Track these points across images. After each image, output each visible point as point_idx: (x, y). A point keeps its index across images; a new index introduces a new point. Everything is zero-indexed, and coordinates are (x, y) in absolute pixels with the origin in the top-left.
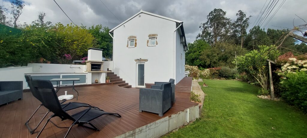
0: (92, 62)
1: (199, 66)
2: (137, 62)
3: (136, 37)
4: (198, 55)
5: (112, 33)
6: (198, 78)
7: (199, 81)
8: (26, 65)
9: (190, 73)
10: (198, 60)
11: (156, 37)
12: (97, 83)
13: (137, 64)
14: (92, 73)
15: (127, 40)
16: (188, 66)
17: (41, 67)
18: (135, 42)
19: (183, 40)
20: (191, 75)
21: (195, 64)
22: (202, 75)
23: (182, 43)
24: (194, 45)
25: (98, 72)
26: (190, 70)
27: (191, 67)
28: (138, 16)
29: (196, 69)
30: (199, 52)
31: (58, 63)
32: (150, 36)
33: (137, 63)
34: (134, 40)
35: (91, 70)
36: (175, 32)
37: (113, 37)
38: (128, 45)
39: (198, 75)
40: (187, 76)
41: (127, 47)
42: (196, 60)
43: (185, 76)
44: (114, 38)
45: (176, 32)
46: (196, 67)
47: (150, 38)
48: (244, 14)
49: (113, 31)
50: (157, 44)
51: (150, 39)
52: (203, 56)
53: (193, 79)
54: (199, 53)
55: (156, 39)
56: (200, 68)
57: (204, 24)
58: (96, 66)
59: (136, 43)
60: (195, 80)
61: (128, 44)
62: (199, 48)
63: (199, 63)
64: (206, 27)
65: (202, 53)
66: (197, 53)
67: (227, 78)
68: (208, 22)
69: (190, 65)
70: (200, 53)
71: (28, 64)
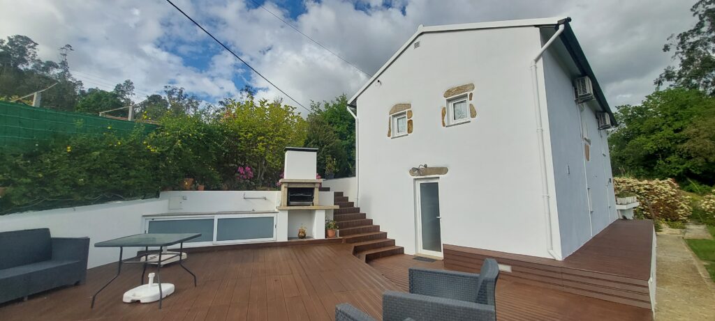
0: (289, 183)
1: (682, 179)
2: (415, 177)
3: (409, 106)
4: (670, 140)
5: (353, 105)
6: (684, 222)
7: (688, 235)
8: (157, 196)
9: (643, 204)
10: (672, 158)
11: (469, 93)
12: (304, 237)
13: (418, 184)
14: (290, 211)
15: (387, 116)
16: (632, 181)
17: (185, 199)
18: (407, 120)
19: (585, 90)
20: (648, 210)
21: (661, 173)
22: (704, 211)
23: (581, 100)
24: (646, 108)
25: (305, 208)
26: (638, 193)
27: (646, 182)
28: (413, 45)
29: (666, 190)
30: (676, 131)
31: (219, 189)
32: (448, 93)
33: (415, 179)
34: (405, 113)
35: (286, 204)
36: (537, 60)
37: (356, 114)
38: (389, 132)
39: (681, 212)
40: (630, 216)
41: (389, 136)
42: (664, 157)
43: (617, 216)
44: (359, 118)
45: (541, 60)
46: (665, 181)
47: (449, 101)
49: (356, 99)
50: (473, 114)
51: (451, 105)
52: (694, 141)
53: (658, 229)
54: (672, 132)
55: (471, 99)
56: (688, 184)
57: (683, 37)
58: (300, 195)
59: (410, 122)
60: (666, 230)
61: (390, 128)
62: (671, 118)
63: (682, 168)
64: (695, 44)
65: (690, 130)
66: (668, 132)
68: (701, 25)
69: (638, 176)
70: (682, 133)
71: (162, 194)
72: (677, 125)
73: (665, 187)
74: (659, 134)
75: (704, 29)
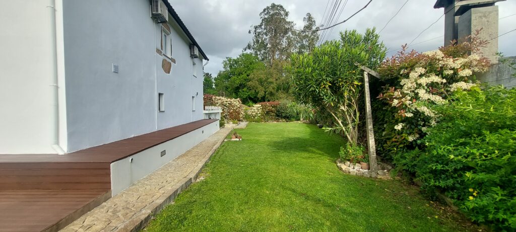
1: (244, 99)
4: (245, 80)
6: (241, 121)
7: (237, 127)
10: (245, 89)
16: (224, 99)
22: (249, 115)
24: (238, 61)
27: (229, 100)
29: (237, 104)
30: (247, 75)
39: (241, 116)
42: (242, 88)
46: (237, 100)
48: (313, 20)
52: (252, 82)
56: (249, 103)
57: (256, 28)
62: (246, 68)
63: (246, 93)
64: (259, 33)
65: (251, 76)
66: (244, 76)
67: (288, 120)
68: (262, 24)
69: (227, 97)
70: (249, 77)
72: (248, 72)
73: (236, 102)
74: (242, 76)
75: (263, 27)
